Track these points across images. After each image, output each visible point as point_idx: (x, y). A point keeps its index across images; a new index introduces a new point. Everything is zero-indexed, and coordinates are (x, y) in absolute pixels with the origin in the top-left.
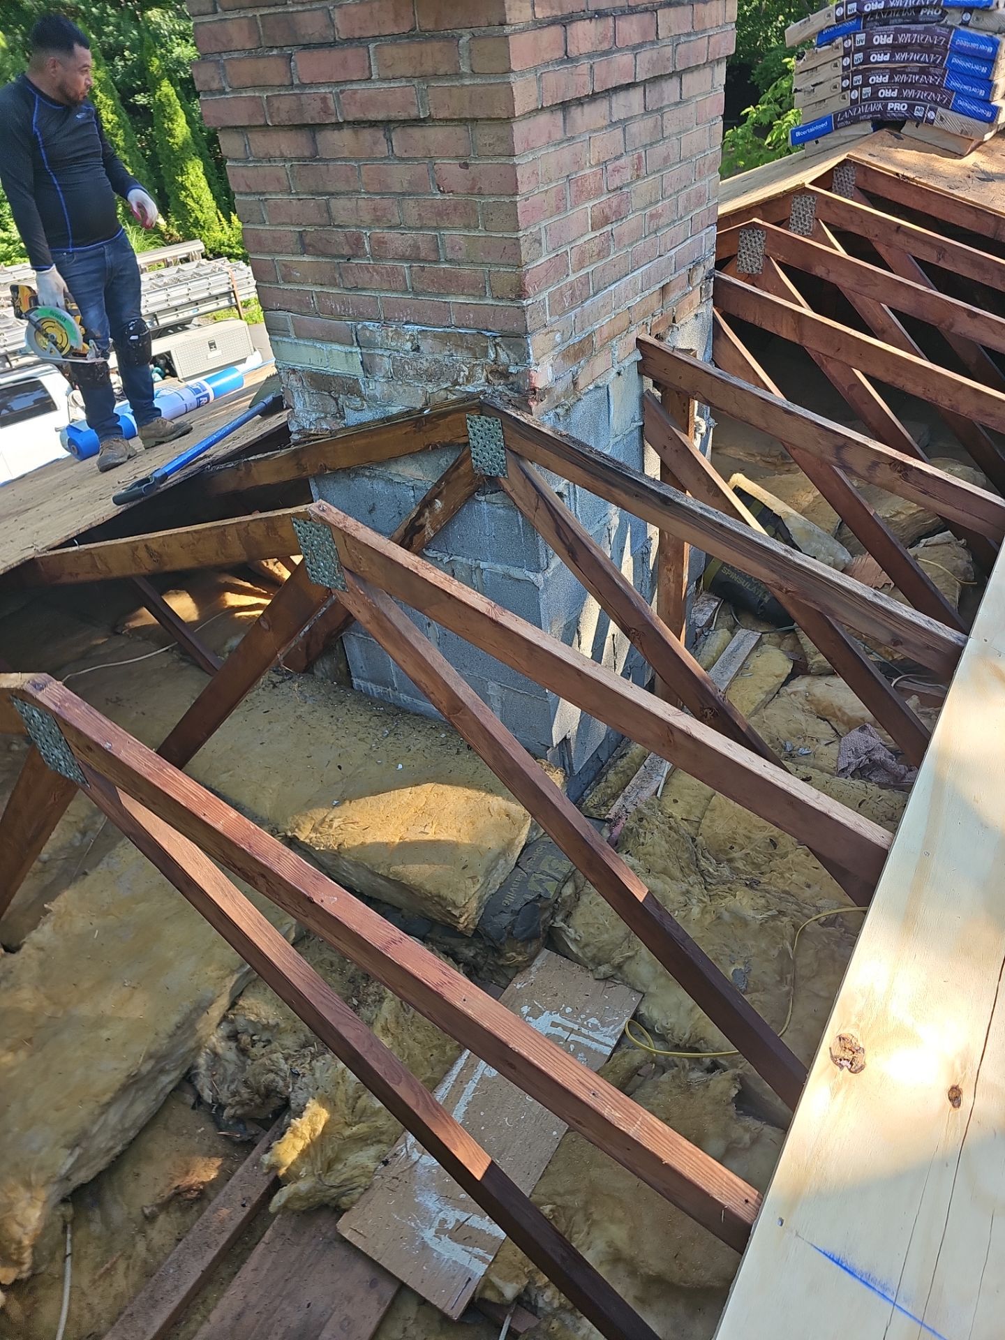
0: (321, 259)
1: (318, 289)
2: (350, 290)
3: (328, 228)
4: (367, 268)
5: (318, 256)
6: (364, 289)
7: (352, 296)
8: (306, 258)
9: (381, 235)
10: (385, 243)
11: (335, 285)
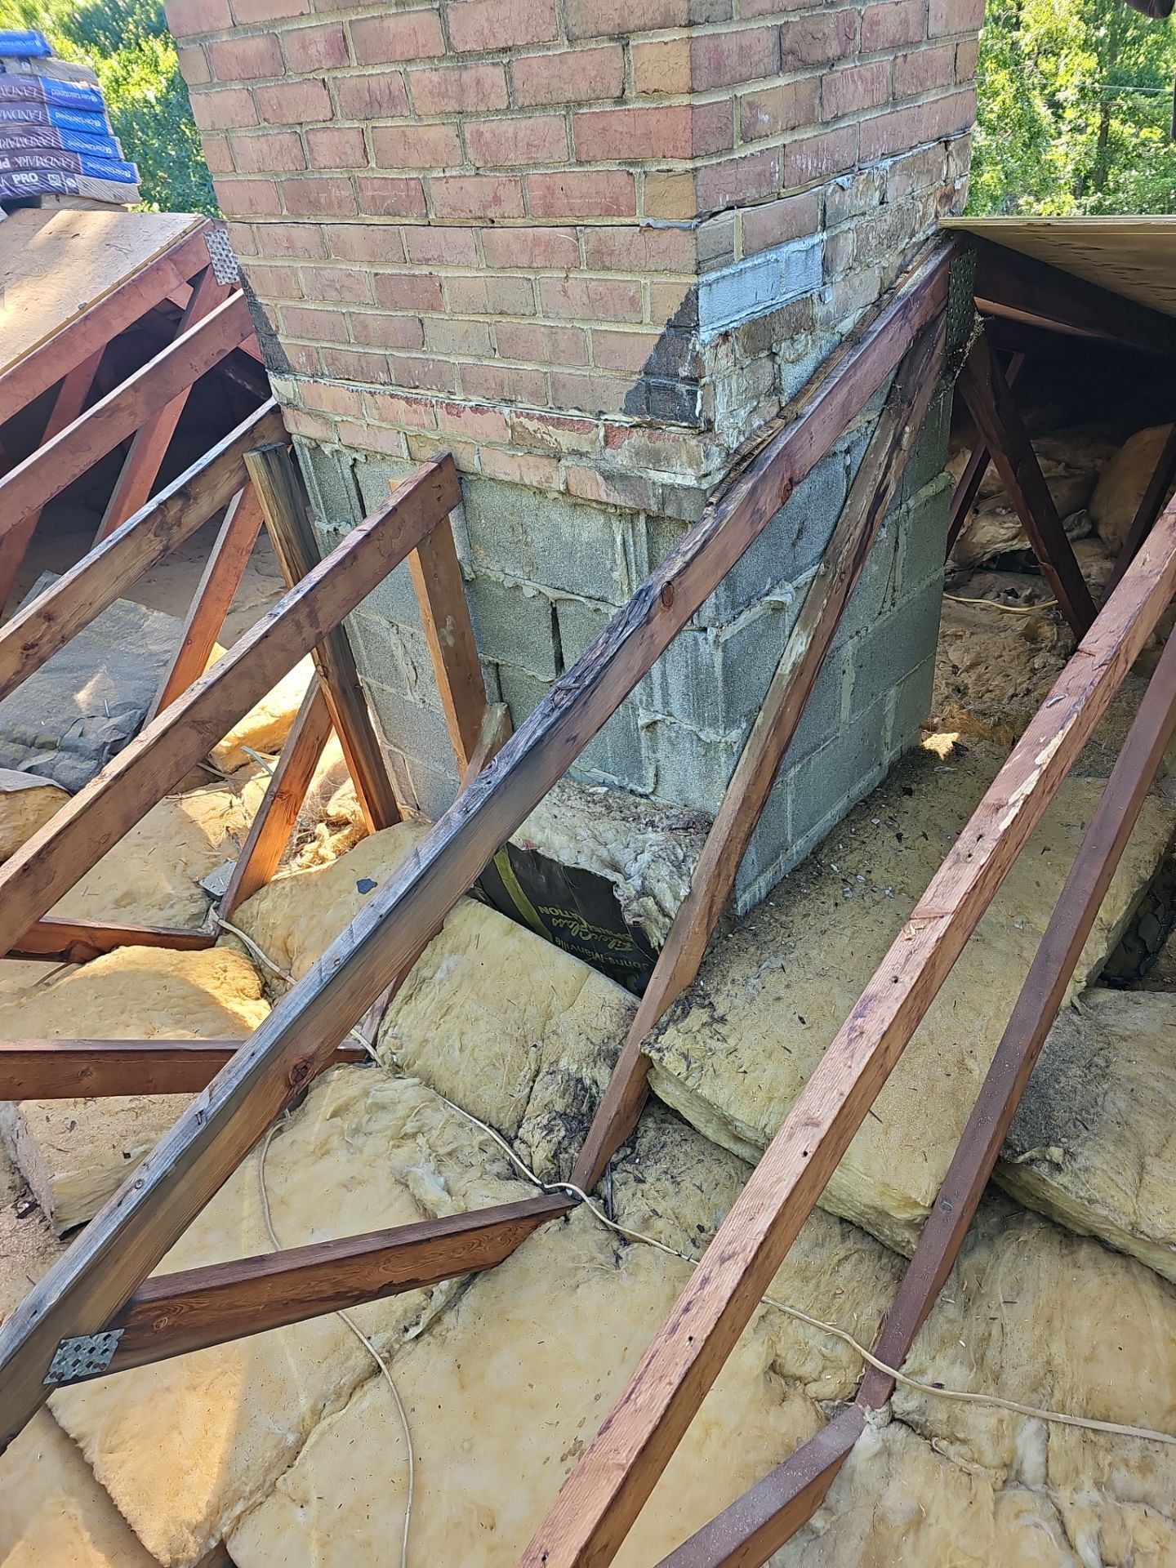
0: (800, 77)
1: (787, 139)
2: (826, 124)
3: (818, 11)
4: (852, 76)
5: (796, 70)
6: (844, 116)
7: (830, 137)
8: (782, 81)
9: (875, 11)
10: (877, 23)
11: (810, 122)
